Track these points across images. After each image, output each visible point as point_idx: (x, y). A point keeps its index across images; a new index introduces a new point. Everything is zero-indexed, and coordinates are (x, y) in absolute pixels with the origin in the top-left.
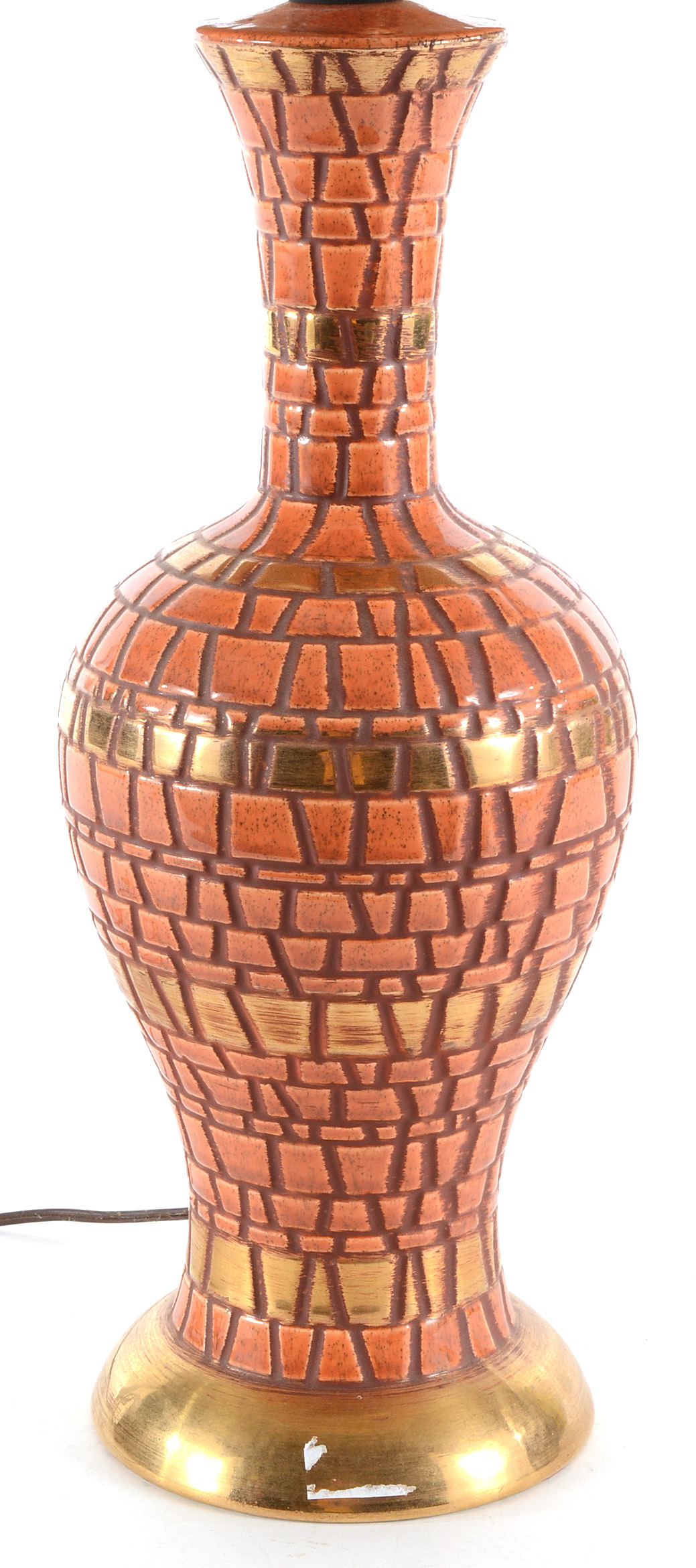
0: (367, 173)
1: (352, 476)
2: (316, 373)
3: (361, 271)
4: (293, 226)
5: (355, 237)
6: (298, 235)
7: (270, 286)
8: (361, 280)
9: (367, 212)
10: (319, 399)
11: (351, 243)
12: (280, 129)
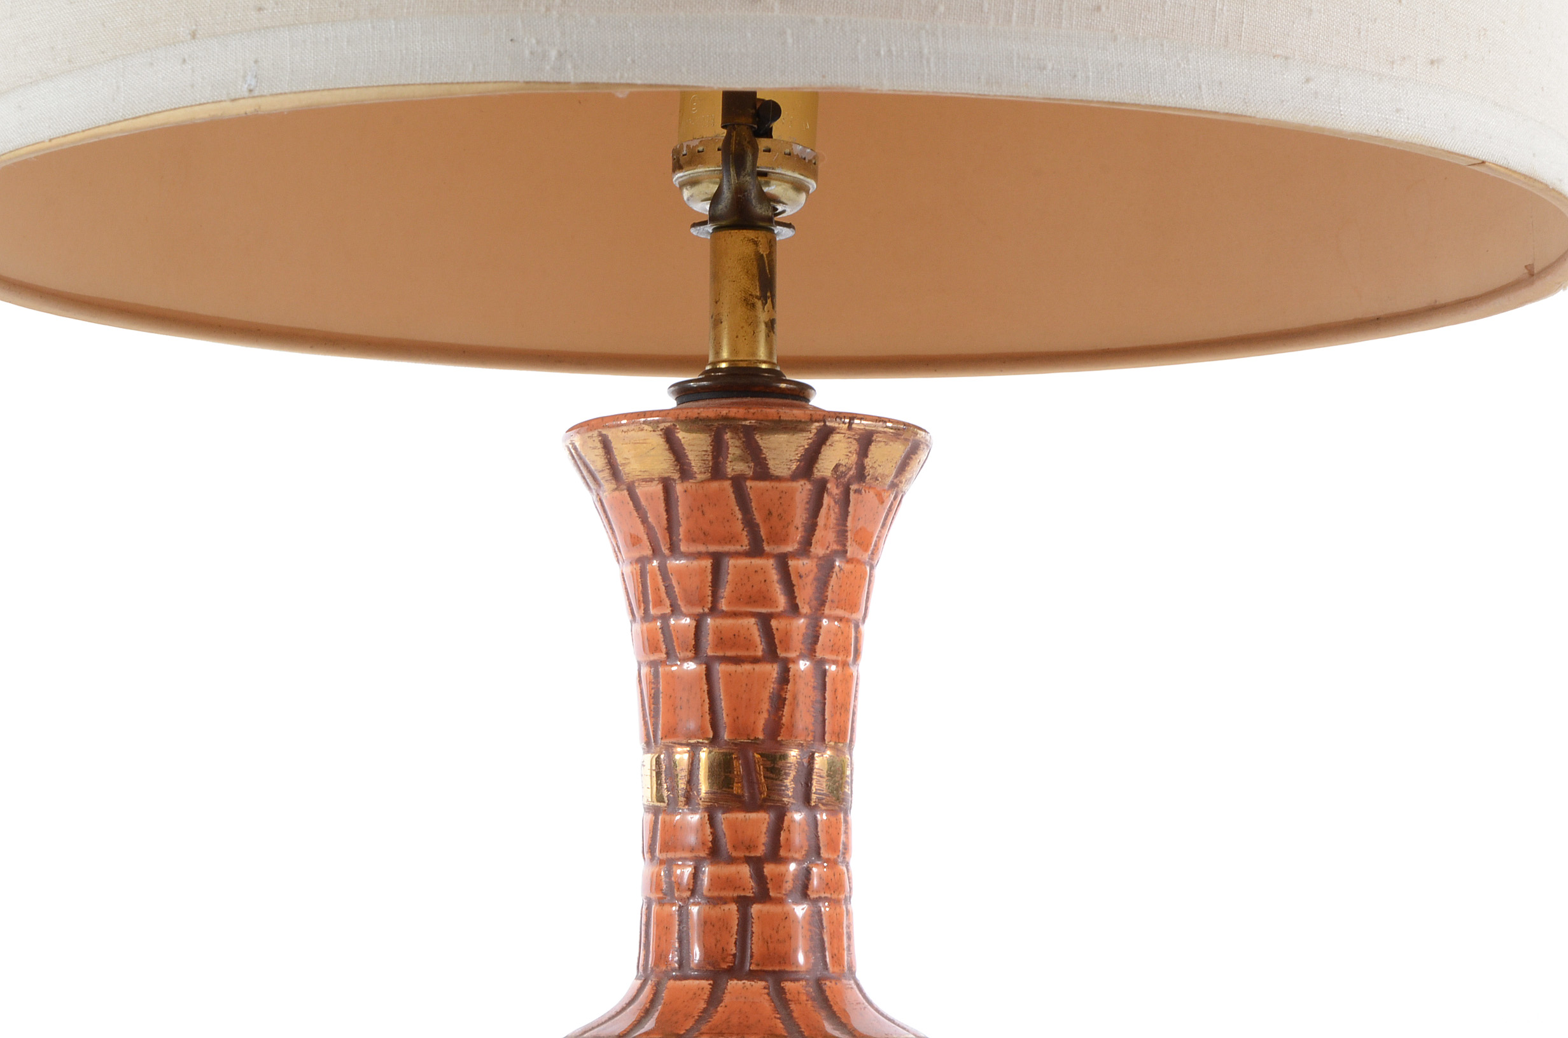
0: (774, 576)
1: (755, 945)
2: (712, 820)
3: (766, 695)
4: (685, 642)
5: (760, 653)
6: (691, 654)
7: (655, 725)
8: (766, 706)
9: (774, 623)
10: (715, 852)
11: (755, 660)
12: (671, 527)
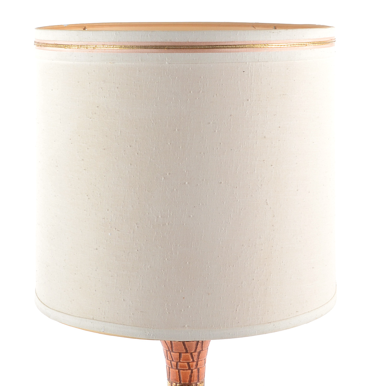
0: (190, 356)
3: (189, 375)
4: (174, 366)
5: (188, 369)
6: (176, 368)
7: (169, 377)
8: (189, 377)
9: (190, 364)
11: (187, 370)
12: (172, 347)
